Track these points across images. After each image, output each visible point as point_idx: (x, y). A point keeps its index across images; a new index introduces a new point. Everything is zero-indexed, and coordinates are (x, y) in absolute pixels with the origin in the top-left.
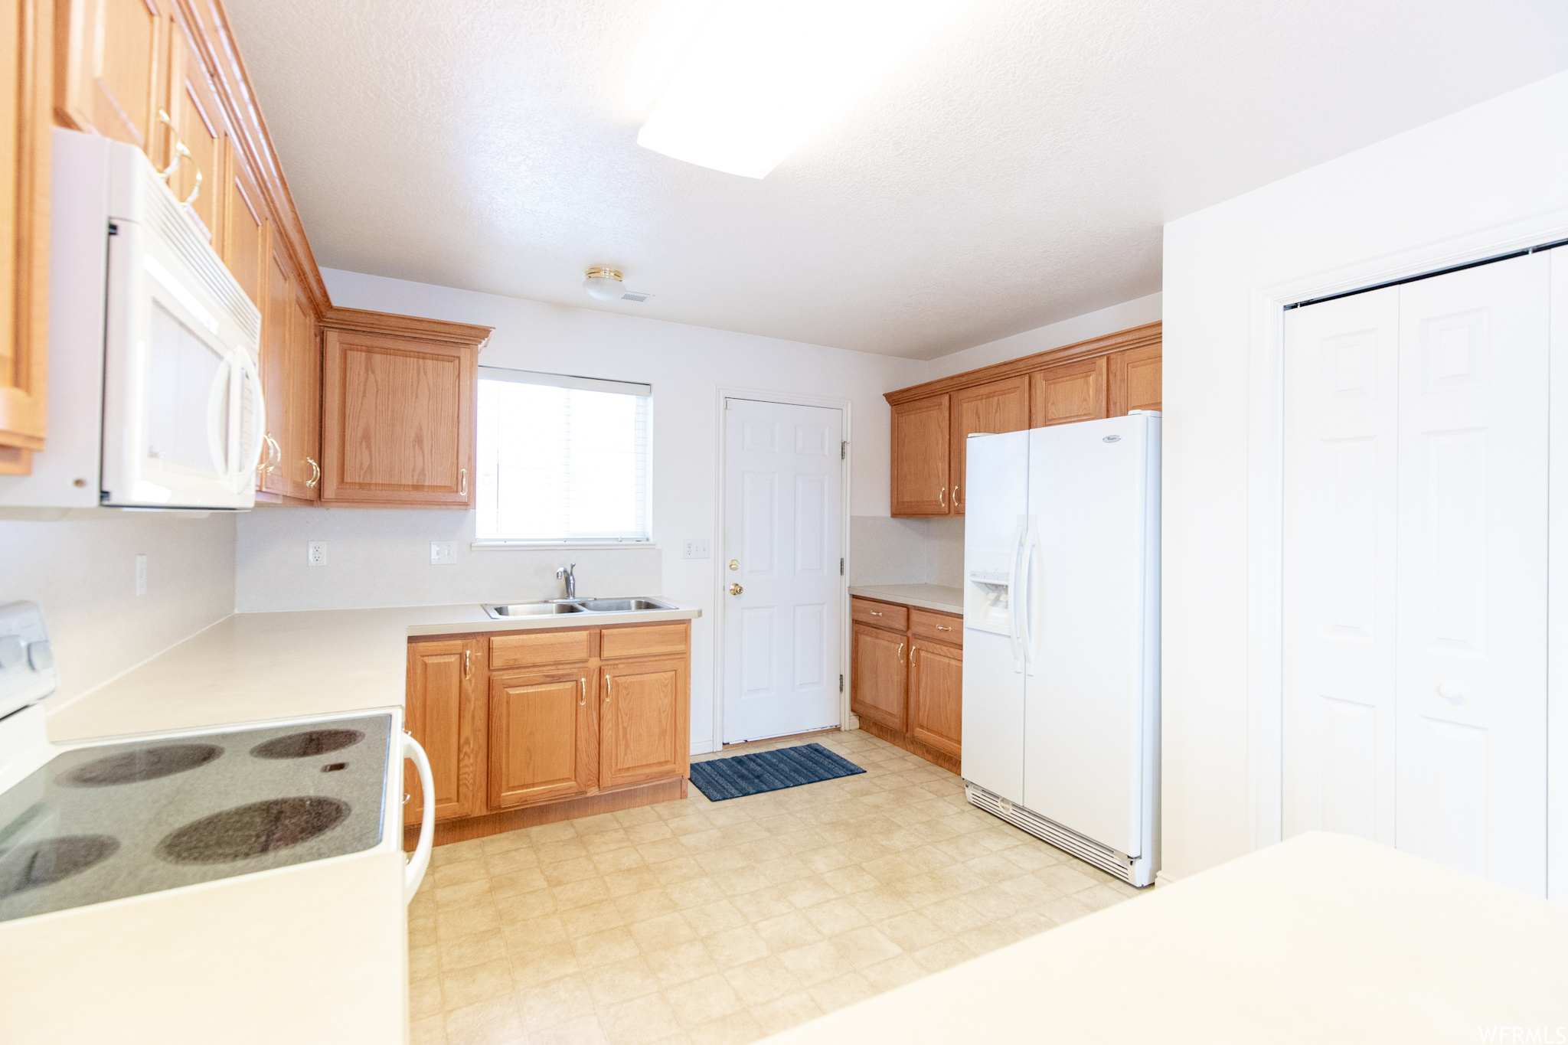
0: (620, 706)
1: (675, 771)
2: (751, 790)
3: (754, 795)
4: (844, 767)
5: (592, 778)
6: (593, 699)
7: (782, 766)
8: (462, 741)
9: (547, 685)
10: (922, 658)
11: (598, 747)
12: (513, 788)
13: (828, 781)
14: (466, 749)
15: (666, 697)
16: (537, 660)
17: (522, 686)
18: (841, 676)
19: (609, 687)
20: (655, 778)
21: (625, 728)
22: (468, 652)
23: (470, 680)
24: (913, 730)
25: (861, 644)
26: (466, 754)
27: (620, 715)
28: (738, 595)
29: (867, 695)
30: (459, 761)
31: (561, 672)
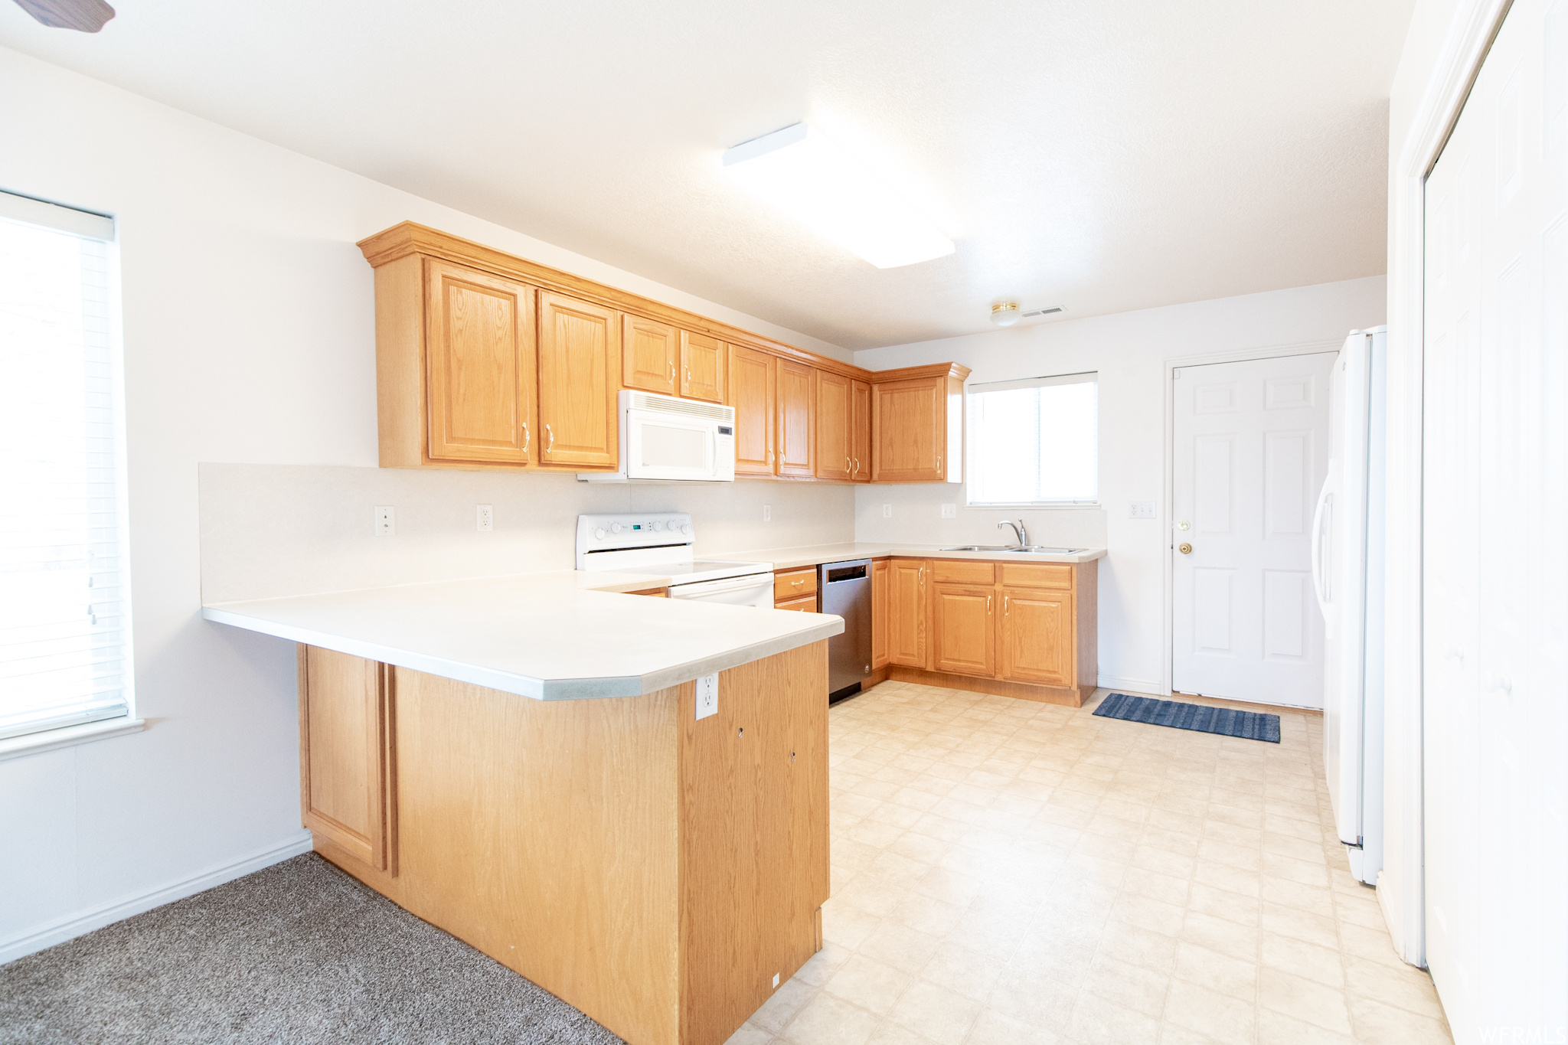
0: (1016, 621)
2: (1136, 719)
3: (1132, 722)
5: (998, 667)
6: (998, 612)
9: (967, 597)
11: (1001, 646)
12: (947, 659)
14: (921, 627)
15: (1052, 621)
16: (961, 580)
17: (952, 595)
19: (1007, 605)
20: (1045, 681)
21: (1020, 639)
22: (921, 569)
23: (922, 585)
26: (921, 630)
27: (1016, 627)
28: (1185, 553)
30: (918, 634)
31: (975, 590)
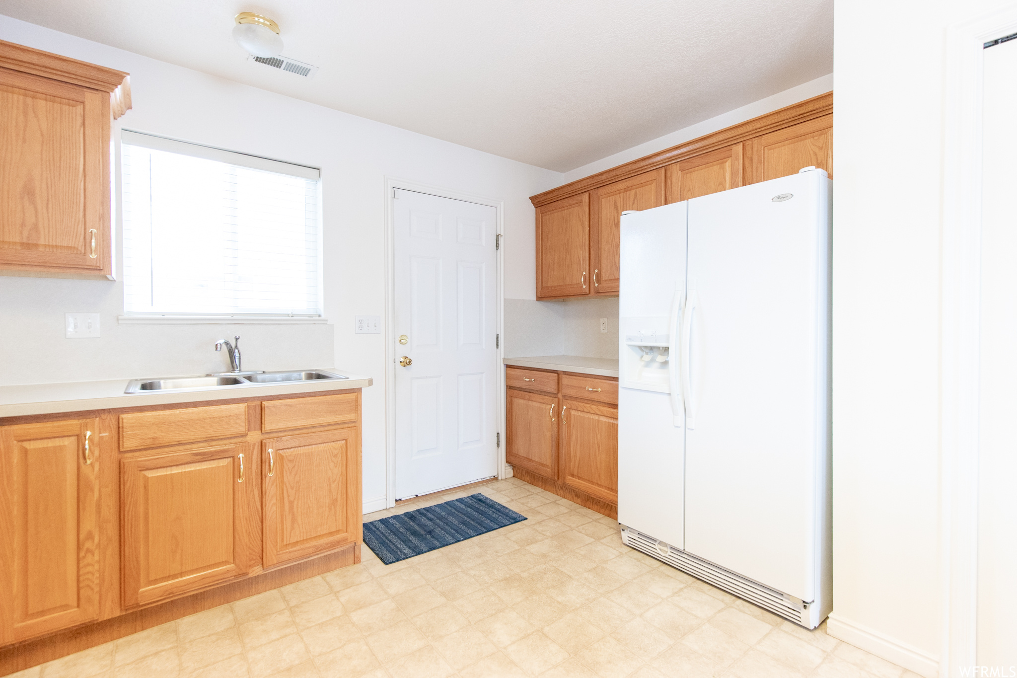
0: (285, 480)
1: (347, 539)
2: (424, 547)
3: (427, 553)
4: (507, 516)
5: (254, 557)
6: (254, 474)
7: (451, 518)
8: (82, 537)
9: (197, 464)
10: (572, 417)
11: (260, 524)
12: (156, 581)
13: (494, 531)
14: (88, 545)
15: (336, 467)
16: (183, 438)
17: (164, 467)
18: (498, 433)
19: (272, 461)
20: (325, 549)
21: (291, 502)
22: (88, 434)
23: (91, 464)
24: (564, 478)
25: (515, 406)
26: (88, 551)
27: (285, 488)
28: (407, 367)
29: (521, 449)
30: (78, 561)
31: (213, 449)
